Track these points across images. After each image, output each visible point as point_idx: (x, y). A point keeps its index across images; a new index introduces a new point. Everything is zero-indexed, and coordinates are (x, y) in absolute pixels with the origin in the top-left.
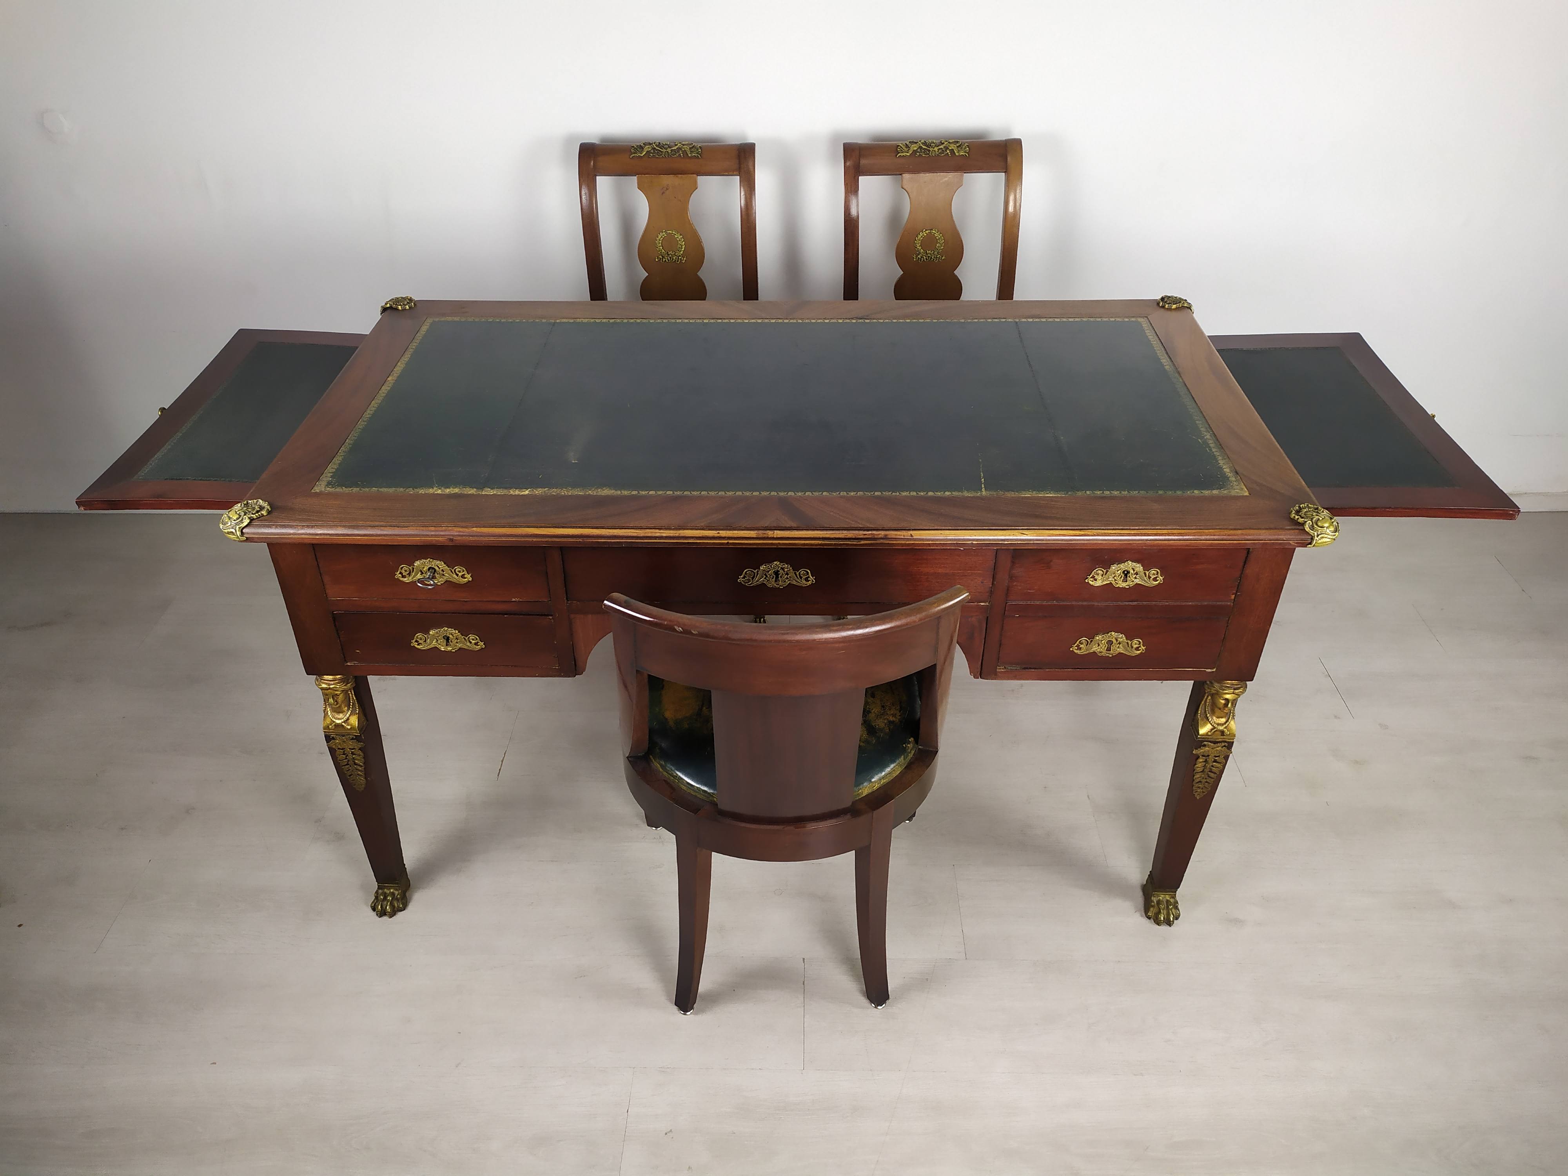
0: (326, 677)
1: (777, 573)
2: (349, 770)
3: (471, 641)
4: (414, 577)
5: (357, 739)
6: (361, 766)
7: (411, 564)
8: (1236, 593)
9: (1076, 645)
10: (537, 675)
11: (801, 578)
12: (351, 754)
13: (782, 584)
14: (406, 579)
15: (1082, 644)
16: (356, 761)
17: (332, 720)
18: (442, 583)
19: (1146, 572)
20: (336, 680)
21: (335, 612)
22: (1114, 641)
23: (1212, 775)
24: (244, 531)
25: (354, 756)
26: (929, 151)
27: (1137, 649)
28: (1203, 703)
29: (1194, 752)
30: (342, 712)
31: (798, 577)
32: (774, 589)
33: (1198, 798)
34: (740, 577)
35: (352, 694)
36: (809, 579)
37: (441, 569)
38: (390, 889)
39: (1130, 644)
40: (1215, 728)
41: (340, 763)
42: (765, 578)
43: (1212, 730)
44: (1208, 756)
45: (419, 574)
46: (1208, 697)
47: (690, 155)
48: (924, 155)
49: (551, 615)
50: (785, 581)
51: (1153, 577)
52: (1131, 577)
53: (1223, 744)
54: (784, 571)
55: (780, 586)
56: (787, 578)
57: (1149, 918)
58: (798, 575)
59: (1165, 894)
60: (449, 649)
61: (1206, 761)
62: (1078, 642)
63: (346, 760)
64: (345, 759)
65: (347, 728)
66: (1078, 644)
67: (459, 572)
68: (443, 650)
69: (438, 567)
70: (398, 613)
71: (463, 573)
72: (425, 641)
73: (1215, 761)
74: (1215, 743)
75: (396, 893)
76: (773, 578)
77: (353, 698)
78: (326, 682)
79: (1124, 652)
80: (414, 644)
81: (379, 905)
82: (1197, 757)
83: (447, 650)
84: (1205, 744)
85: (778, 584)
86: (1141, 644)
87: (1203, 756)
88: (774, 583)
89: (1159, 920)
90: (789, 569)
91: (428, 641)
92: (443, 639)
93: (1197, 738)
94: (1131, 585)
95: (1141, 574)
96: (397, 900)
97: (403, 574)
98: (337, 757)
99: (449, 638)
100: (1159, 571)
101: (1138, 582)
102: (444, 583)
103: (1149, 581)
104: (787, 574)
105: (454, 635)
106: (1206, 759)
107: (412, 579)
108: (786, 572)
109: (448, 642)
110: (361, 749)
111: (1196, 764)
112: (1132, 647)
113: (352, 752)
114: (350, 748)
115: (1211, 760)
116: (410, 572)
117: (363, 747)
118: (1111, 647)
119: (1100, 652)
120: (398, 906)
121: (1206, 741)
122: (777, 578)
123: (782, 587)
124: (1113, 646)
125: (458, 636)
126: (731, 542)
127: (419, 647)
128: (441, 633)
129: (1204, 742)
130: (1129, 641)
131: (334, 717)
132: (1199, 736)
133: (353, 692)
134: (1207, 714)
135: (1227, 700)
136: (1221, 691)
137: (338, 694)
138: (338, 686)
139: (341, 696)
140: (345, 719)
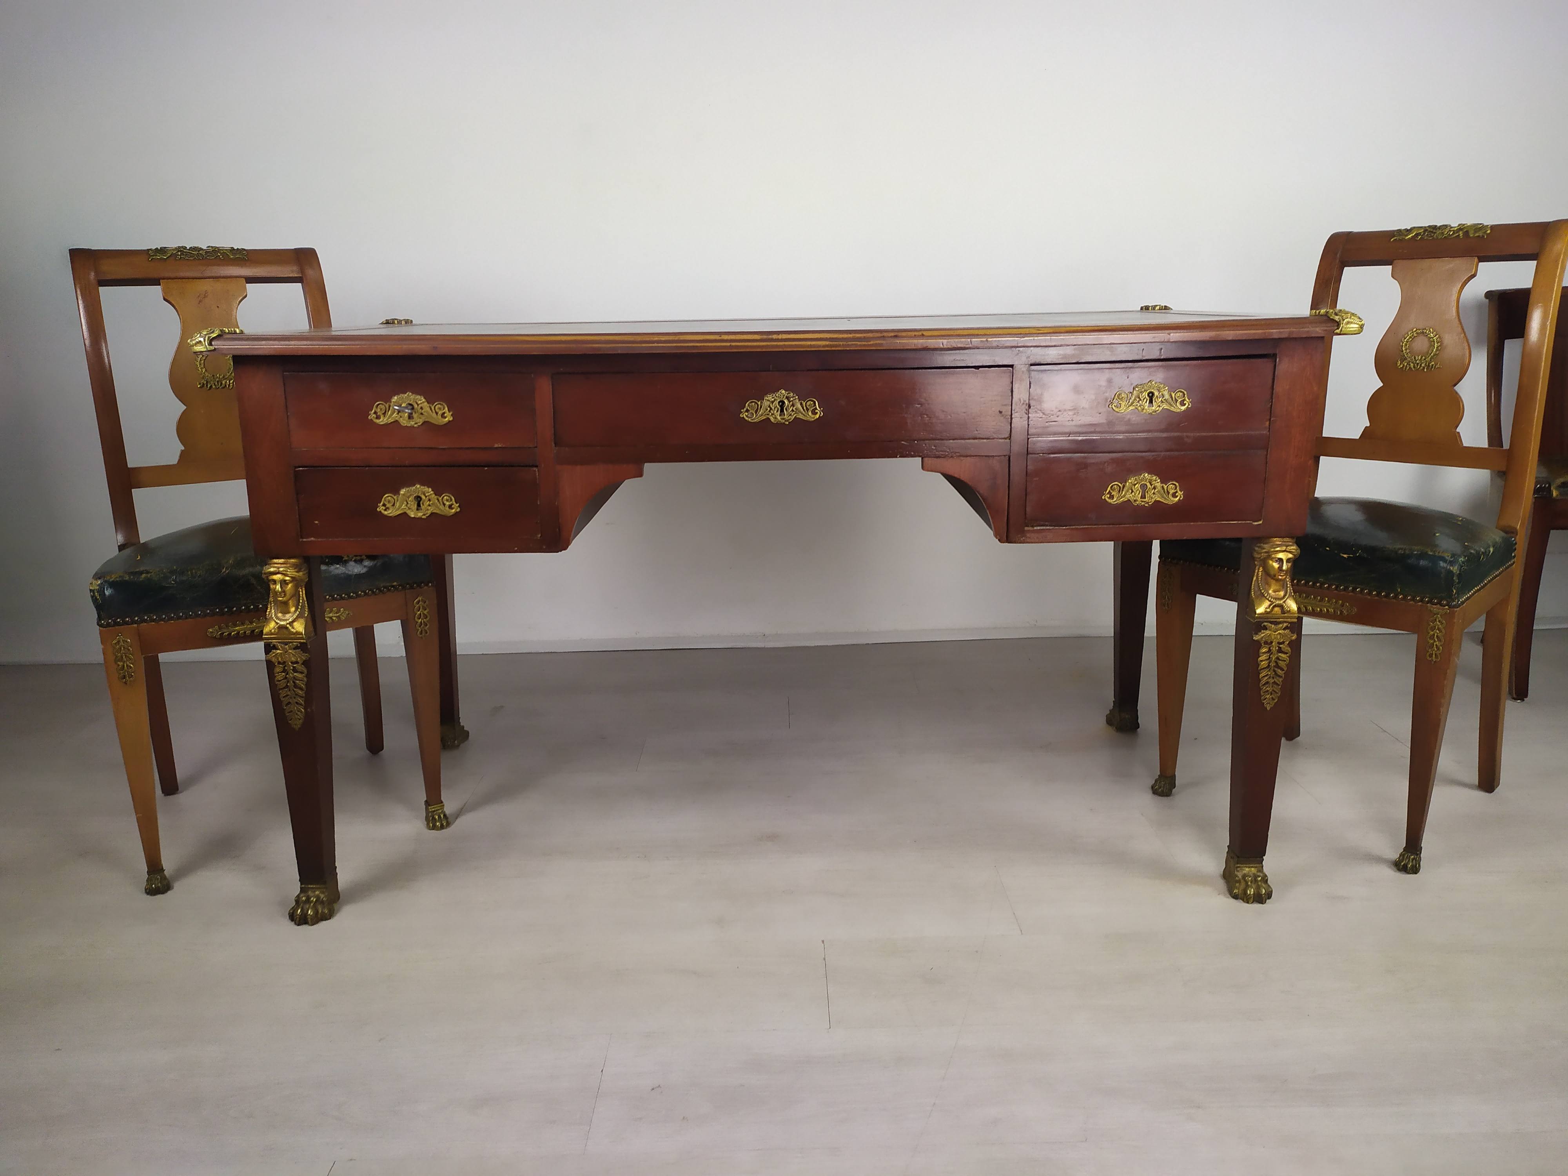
0: (276, 561)
1: (782, 403)
2: (287, 695)
3: (445, 502)
4: (388, 418)
5: (302, 647)
6: (301, 689)
7: (388, 400)
8: (1270, 419)
9: (1108, 491)
10: (516, 549)
11: (808, 410)
12: (293, 670)
13: (789, 417)
14: (381, 420)
15: (1114, 490)
16: (297, 682)
17: (275, 621)
18: (420, 424)
19: (1172, 393)
20: (287, 564)
21: (297, 469)
23: (1279, 672)
24: (213, 343)
25: (295, 674)
27: (1174, 495)
28: (1255, 578)
29: (1254, 638)
30: (289, 612)
31: (805, 408)
32: (779, 425)
33: (1268, 709)
34: (742, 410)
35: (302, 592)
36: (816, 411)
37: (420, 406)
38: (315, 892)
40: (1272, 603)
41: (277, 685)
42: (770, 411)
43: (1270, 605)
44: (1272, 642)
45: (396, 413)
46: (1259, 569)
49: (537, 466)
50: (791, 415)
51: (1179, 400)
52: (1156, 400)
53: (1285, 625)
54: (790, 402)
55: (785, 421)
56: (793, 410)
57: (1235, 897)
58: (804, 406)
59: (1248, 867)
60: (420, 514)
61: (1270, 650)
62: (1109, 488)
63: (285, 681)
64: (283, 679)
65: (292, 632)
66: (1109, 491)
67: (440, 409)
68: (413, 516)
69: (417, 403)
70: (368, 468)
71: (444, 411)
72: (394, 505)
73: (1280, 651)
74: (1276, 623)
75: (322, 896)
76: (777, 411)
77: (303, 597)
78: (276, 565)
79: (1161, 500)
80: (381, 509)
81: (299, 911)
82: (1258, 645)
83: (418, 517)
84: (1264, 626)
85: (783, 419)
86: (1178, 488)
87: (1266, 643)
88: (779, 418)
89: (1248, 897)
90: (795, 399)
91: (397, 505)
92: (414, 500)
93: (1255, 618)
94: (1158, 411)
95: (1167, 396)
96: (322, 902)
97: (378, 414)
98: (275, 677)
99: (421, 498)
100: (1185, 393)
101: (1165, 406)
102: (422, 424)
103: (1176, 405)
104: (793, 405)
105: (427, 495)
106: (1270, 648)
107: (387, 420)
108: (791, 403)
109: (419, 505)
110: (305, 663)
111: (1259, 657)
112: (1168, 493)
113: (293, 667)
114: (292, 663)
115: (1274, 649)
116: (385, 412)
117: (308, 659)
118: (1146, 494)
119: (1135, 501)
120: (322, 910)
121: (1266, 622)
122: (782, 411)
123: (787, 423)
124: (1147, 492)
125: (431, 494)
126: (733, 344)
127: (386, 513)
128: (412, 493)
129: (1263, 623)
130: (1164, 485)
131: (278, 618)
132: (1256, 615)
133: (304, 589)
134: (1261, 589)
135: (1281, 560)
136: (1272, 550)
137: (287, 581)
138: (289, 570)
139: (290, 586)
140: (290, 620)
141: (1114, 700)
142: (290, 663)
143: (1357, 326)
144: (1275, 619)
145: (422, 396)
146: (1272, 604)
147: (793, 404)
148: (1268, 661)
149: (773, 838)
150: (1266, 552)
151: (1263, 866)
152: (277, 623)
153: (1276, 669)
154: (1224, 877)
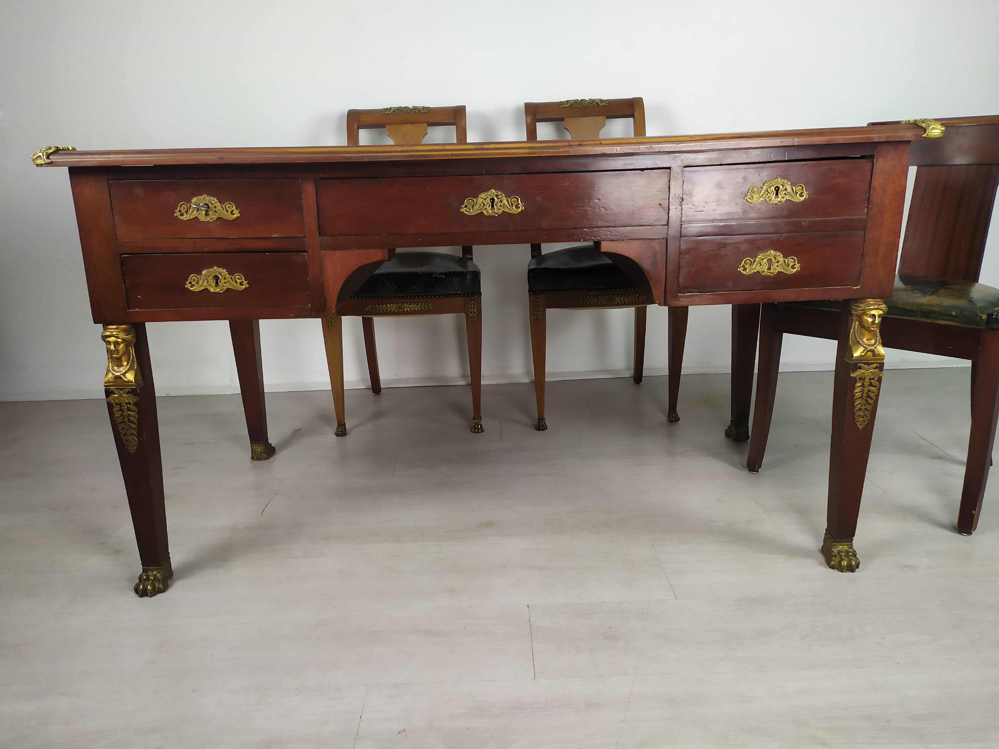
1: (493, 200)
2: (124, 428)
3: (237, 280)
5: (133, 392)
7: (189, 201)
8: (868, 207)
9: (742, 265)
10: (292, 315)
11: (512, 205)
12: (127, 409)
13: (498, 210)
14: (184, 217)
15: (747, 263)
16: (131, 418)
17: (112, 373)
18: (214, 220)
19: (793, 187)
20: (119, 329)
21: (122, 256)
22: (773, 259)
23: (870, 401)
24: (50, 157)
25: (129, 412)
26: (581, 103)
27: (793, 267)
28: (852, 330)
29: (851, 375)
30: (122, 366)
31: (510, 204)
32: (491, 217)
33: (860, 428)
34: (462, 206)
35: (132, 350)
36: (519, 206)
37: (214, 205)
38: (153, 572)
39: (787, 262)
41: (116, 420)
42: (483, 207)
43: (864, 350)
44: (865, 378)
45: (195, 211)
46: (855, 323)
47: (422, 112)
48: (578, 106)
49: (305, 252)
50: (499, 209)
51: (799, 193)
52: (781, 193)
53: (875, 365)
54: (498, 199)
55: (495, 214)
56: (501, 206)
57: (832, 567)
58: (510, 202)
59: (842, 545)
60: (218, 290)
61: (863, 384)
62: (743, 263)
63: (122, 417)
64: (120, 416)
65: (125, 381)
66: (743, 265)
67: (229, 207)
68: (213, 291)
69: (211, 203)
70: (176, 254)
71: (233, 209)
72: (197, 283)
73: (871, 385)
74: (868, 364)
75: (158, 575)
76: (489, 206)
77: (133, 355)
78: (110, 330)
79: (783, 271)
80: (188, 286)
81: (141, 587)
82: (855, 380)
83: (216, 292)
84: (859, 366)
85: (493, 212)
86: (796, 262)
87: (860, 379)
88: (490, 211)
89: (842, 568)
90: (503, 197)
91: (201, 282)
92: (213, 279)
93: (852, 360)
94: (782, 201)
95: (789, 190)
96: (158, 580)
97: (182, 212)
98: (114, 414)
99: (218, 277)
100: (804, 186)
101: (788, 197)
102: (216, 220)
103: (797, 197)
104: (501, 202)
105: (223, 274)
106: (863, 383)
107: (189, 216)
108: (500, 200)
109: (217, 283)
110: (136, 404)
111: (855, 389)
112: (788, 265)
113: (127, 407)
114: (126, 404)
115: (867, 383)
116: (188, 210)
117: (138, 401)
118: (772, 266)
119: (763, 272)
120: (158, 586)
121: (861, 363)
122: (493, 206)
123: (497, 215)
124: (772, 265)
125: (226, 274)
126: (454, 153)
127: (192, 289)
128: (211, 273)
129: (858, 364)
130: (786, 259)
131: (114, 370)
132: (854, 358)
133: (133, 348)
134: (857, 338)
135: (874, 316)
136: (867, 308)
137: (119, 342)
138: (120, 334)
139: (122, 345)
140: (123, 372)
141: (731, 419)
142: (125, 404)
143: (939, 131)
144: (868, 360)
145: (215, 198)
146: (866, 349)
147: (501, 200)
148: (861, 393)
149: (490, 524)
150: (862, 310)
151: (852, 544)
152: (113, 374)
153: (867, 399)
154: (822, 552)
